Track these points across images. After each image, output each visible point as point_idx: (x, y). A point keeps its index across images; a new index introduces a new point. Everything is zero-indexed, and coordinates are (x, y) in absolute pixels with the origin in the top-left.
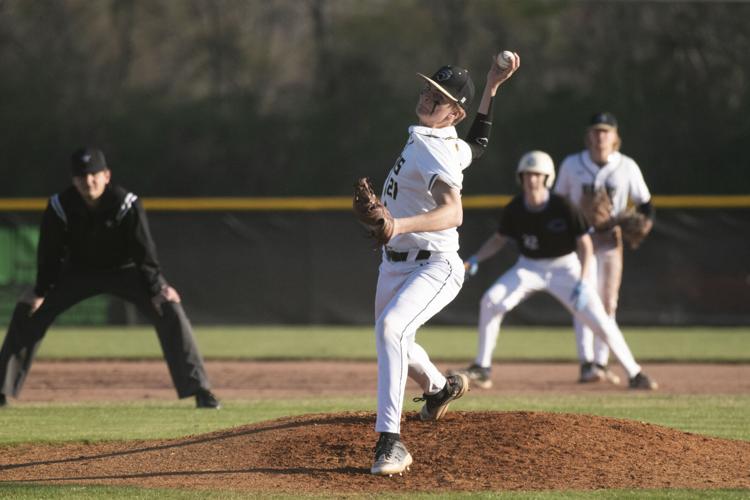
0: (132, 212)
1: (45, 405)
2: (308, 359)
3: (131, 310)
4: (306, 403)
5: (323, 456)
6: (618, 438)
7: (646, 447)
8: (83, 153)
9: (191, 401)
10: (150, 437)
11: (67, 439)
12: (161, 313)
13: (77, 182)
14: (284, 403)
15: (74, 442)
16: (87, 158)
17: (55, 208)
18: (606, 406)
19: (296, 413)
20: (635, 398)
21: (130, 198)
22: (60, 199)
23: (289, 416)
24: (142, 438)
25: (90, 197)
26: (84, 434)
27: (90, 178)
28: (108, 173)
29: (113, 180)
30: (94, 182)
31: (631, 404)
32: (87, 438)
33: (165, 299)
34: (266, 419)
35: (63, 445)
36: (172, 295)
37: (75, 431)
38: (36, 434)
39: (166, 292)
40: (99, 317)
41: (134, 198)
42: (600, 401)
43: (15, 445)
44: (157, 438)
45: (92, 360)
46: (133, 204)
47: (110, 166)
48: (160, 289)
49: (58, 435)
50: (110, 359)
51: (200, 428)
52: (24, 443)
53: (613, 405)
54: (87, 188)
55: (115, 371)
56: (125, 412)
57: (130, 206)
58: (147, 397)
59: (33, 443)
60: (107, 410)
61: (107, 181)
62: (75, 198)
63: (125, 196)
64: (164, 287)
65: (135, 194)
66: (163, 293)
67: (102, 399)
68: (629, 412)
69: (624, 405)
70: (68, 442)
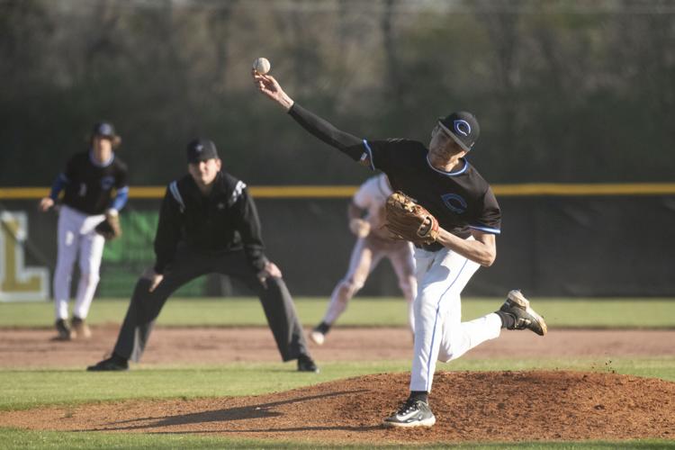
0: (243, 197)
1: (151, 367)
2: (378, 326)
3: (226, 284)
4: (375, 364)
5: (388, 410)
6: (646, 395)
7: (670, 402)
8: (196, 143)
9: (293, 364)
10: (238, 394)
11: (167, 396)
12: (266, 287)
13: (191, 169)
14: (357, 365)
15: (173, 398)
16: (200, 148)
17: (174, 194)
18: (637, 367)
19: (366, 373)
20: (663, 360)
21: (240, 186)
22: (178, 185)
23: (358, 375)
24: (231, 395)
25: (203, 182)
26: (184, 391)
27: (202, 165)
28: (219, 162)
29: (223, 168)
30: (206, 169)
31: (659, 365)
32: (184, 395)
33: (269, 273)
34: (339, 378)
35: (164, 401)
36: (275, 271)
37: (175, 389)
38: (141, 392)
39: (270, 268)
40: (198, 290)
41: (244, 186)
42: (632, 362)
43: (123, 401)
44: (245, 394)
45: (190, 327)
46: (243, 190)
47: (222, 156)
48: (264, 265)
49: (161, 392)
50: (206, 327)
51: (283, 386)
52: (131, 399)
53: (643, 366)
54: (200, 174)
55: (211, 337)
56: (218, 373)
57: (240, 192)
58: (238, 359)
59: (138, 400)
60: (202, 371)
61: (218, 169)
62: (190, 184)
63: (236, 183)
64: (267, 263)
65: (244, 182)
66: (267, 269)
67: (198, 361)
68: (657, 372)
69: (652, 366)
70: (169, 398)
